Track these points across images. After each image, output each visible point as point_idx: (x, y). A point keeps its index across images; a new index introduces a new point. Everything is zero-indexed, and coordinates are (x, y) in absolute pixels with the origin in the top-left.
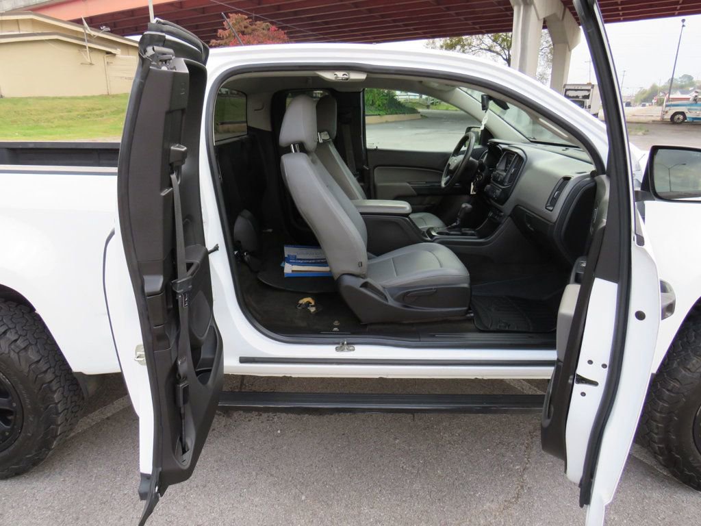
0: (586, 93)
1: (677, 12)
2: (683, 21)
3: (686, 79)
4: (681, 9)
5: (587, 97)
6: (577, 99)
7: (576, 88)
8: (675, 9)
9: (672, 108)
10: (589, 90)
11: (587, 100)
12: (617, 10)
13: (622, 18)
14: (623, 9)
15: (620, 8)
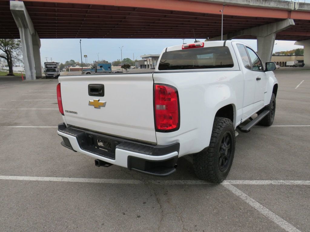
0: (55, 66)
1: (76, 37)
2: (81, 40)
3: (72, 62)
4: (78, 36)
5: (56, 67)
6: (52, 68)
7: (50, 64)
8: (76, 36)
9: (86, 71)
10: (56, 65)
11: (56, 69)
12: (55, 34)
13: (56, 37)
14: (57, 34)
15: (56, 33)
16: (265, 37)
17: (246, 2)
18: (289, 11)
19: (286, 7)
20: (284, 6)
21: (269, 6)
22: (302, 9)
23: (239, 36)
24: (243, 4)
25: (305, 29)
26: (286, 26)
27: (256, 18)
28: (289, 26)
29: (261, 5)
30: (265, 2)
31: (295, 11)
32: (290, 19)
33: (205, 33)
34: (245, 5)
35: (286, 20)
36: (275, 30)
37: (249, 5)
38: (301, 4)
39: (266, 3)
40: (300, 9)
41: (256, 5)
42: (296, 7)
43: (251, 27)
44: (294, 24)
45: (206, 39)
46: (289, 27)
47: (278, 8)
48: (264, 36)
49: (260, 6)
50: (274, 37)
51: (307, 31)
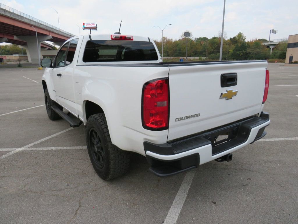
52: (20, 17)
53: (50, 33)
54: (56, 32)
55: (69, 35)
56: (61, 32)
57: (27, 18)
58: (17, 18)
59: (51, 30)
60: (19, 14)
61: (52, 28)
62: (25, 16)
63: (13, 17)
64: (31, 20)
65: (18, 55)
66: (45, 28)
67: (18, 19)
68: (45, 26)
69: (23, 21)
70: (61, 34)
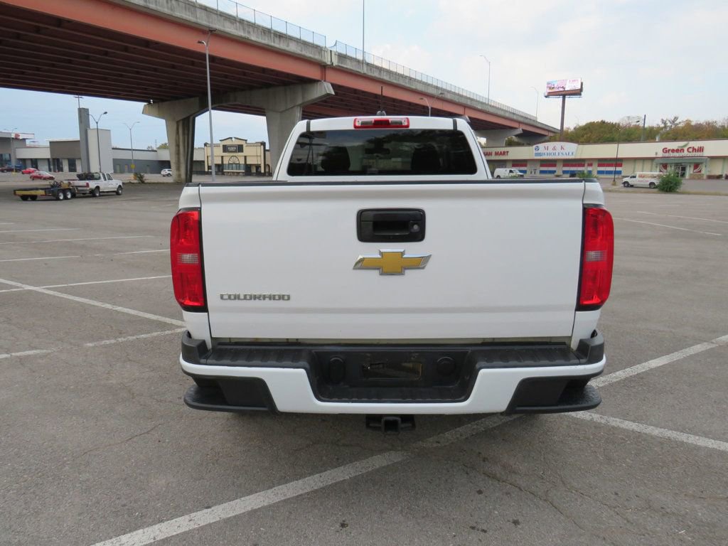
16: (281, 112)
17: (242, 31)
18: (324, 67)
19: (317, 57)
20: (315, 55)
21: (287, 49)
22: (343, 65)
23: (224, 104)
24: (236, 34)
25: (346, 105)
26: (320, 95)
27: (264, 70)
28: (324, 96)
29: (272, 44)
30: (280, 41)
31: (332, 67)
32: (325, 81)
33: (146, 89)
34: (241, 37)
35: (319, 83)
36: (300, 101)
37: (248, 39)
38: (342, 57)
39: (282, 41)
40: (340, 65)
41: (263, 42)
42: (333, 60)
43: (251, 88)
44: (333, 93)
45: (146, 104)
46: (324, 99)
47: (304, 56)
48: (281, 110)
49: (271, 46)
50: (298, 113)
51: (350, 110)
52: (407, 81)
53: (467, 110)
54: (479, 107)
55: (511, 113)
56: (490, 106)
57: (420, 82)
58: (401, 82)
59: (469, 103)
60: (406, 74)
61: (472, 100)
62: (419, 78)
63: (395, 81)
64: (429, 85)
65: (399, 159)
66: (456, 99)
67: (404, 84)
68: (458, 95)
69: (413, 87)
70: (491, 110)
